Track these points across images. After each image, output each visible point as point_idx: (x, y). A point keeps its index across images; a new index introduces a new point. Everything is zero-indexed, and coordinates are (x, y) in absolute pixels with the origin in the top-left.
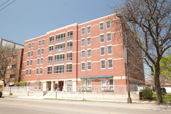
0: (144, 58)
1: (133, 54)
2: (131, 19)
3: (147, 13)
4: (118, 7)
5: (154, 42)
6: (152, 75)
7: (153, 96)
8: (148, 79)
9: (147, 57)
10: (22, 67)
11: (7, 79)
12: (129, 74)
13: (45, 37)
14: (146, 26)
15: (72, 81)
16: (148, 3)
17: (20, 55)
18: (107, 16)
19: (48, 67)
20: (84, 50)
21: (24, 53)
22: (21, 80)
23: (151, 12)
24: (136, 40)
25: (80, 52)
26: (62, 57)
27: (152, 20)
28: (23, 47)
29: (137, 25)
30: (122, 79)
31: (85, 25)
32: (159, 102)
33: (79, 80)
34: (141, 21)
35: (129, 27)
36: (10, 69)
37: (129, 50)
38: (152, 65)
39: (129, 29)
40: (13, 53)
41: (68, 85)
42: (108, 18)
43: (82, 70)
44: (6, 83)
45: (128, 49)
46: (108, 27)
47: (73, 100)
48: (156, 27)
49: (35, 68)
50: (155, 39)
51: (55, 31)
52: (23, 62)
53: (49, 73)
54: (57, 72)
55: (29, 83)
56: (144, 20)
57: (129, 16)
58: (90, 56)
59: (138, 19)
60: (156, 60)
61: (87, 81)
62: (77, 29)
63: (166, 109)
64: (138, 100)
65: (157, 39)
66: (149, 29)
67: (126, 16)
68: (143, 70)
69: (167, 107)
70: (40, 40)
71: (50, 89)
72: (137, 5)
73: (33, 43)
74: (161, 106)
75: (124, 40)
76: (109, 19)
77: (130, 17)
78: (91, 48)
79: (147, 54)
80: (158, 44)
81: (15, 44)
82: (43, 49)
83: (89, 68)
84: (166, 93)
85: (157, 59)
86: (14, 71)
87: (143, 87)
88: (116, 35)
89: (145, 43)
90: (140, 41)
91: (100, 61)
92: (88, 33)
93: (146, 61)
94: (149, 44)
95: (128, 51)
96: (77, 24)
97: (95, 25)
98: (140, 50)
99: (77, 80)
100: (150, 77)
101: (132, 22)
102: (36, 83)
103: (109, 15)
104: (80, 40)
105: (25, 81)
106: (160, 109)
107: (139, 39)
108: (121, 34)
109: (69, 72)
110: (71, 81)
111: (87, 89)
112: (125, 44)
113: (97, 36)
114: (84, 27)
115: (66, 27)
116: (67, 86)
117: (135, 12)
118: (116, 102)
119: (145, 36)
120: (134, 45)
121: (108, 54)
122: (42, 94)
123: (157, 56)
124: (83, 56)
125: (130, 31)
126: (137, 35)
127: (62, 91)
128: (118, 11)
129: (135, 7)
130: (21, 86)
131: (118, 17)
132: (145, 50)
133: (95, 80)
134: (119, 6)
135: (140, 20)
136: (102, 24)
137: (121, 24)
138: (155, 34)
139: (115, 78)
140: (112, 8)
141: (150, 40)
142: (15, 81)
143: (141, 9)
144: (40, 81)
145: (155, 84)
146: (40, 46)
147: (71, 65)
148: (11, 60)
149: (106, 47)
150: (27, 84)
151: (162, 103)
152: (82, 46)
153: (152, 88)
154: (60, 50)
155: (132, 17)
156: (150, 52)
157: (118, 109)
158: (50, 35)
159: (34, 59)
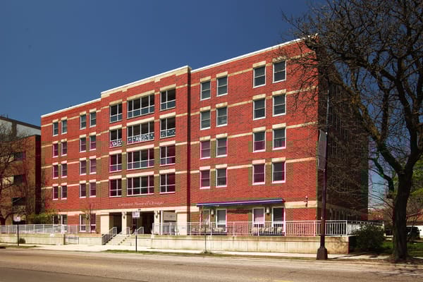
0: (372, 157)
1: (344, 147)
2: (346, 55)
3: (398, 37)
4: (311, 20)
5: (408, 117)
6: (387, 197)
7: (385, 245)
8: (376, 207)
9: (381, 156)
10: (42, 180)
11: (7, 208)
12: (327, 195)
13: (97, 105)
14: (391, 72)
15: (176, 212)
16: (405, 8)
17: (33, 152)
18: (275, 47)
19: (112, 181)
20: (208, 138)
21: (43, 147)
22: (42, 210)
23: (409, 33)
24: (355, 113)
25: (196, 143)
26: (148, 155)
27: (410, 57)
28: (38, 132)
29: (363, 71)
30: (309, 206)
31: (212, 72)
32: (397, 257)
33: (194, 209)
34: (378, 59)
35: (339, 77)
36: (11, 185)
37: (332, 139)
38: (391, 176)
39: (340, 82)
40: (13, 145)
41: (165, 221)
42: (281, 52)
43: (203, 186)
44: (4, 217)
45: (332, 134)
46: (279, 76)
47: (178, 254)
48: (418, 75)
49: (78, 182)
50: (411, 108)
51: (123, 88)
52: (42, 168)
53: (113, 194)
54: (136, 192)
55: (65, 217)
56: (385, 55)
57: (343, 44)
58: (226, 154)
59: (367, 55)
60: (406, 162)
61: (215, 212)
62: (189, 83)
63: (412, 271)
64: (344, 253)
65: (417, 109)
66: (399, 81)
67: (334, 45)
68: (367, 185)
69: (416, 267)
70: (85, 113)
71: (119, 230)
72: (370, 13)
73: (66, 121)
74: (401, 266)
75: (321, 112)
76: (282, 55)
77: (346, 48)
78: (228, 132)
79: (382, 148)
80: (418, 121)
81: (15, 123)
82: (94, 137)
83: (222, 181)
84: (419, 238)
85: (407, 159)
86: (21, 190)
87: (361, 226)
88: (300, 98)
89: (380, 119)
90: (366, 114)
91: (250, 166)
92: (219, 94)
93: (377, 165)
94: (391, 121)
95: (329, 139)
96: (189, 70)
97: (241, 72)
98: (366, 136)
99: (189, 209)
100: (382, 202)
101: (349, 62)
102: (83, 216)
103: (284, 42)
104: (198, 113)
105: (53, 213)
106: (396, 272)
107: (366, 110)
108: (313, 97)
109: (166, 192)
110: (174, 211)
111: (216, 230)
112: (323, 122)
113: (245, 102)
114: (208, 78)
115: (157, 78)
116: (162, 223)
117: (360, 33)
118: (287, 258)
119: (383, 101)
120: (350, 124)
121: (275, 147)
122: (100, 240)
123: (409, 153)
124: (205, 153)
125: (340, 87)
126: (359, 98)
127: (150, 233)
128: (310, 31)
129: (364, 18)
130: (45, 223)
131: (310, 47)
132: (379, 137)
134: (314, 17)
135: (374, 58)
137: (315, 70)
138: (411, 94)
139: (289, 205)
140: (294, 21)
141: (395, 111)
142: (28, 211)
143: (381, 24)
144: (94, 212)
145: (394, 219)
146: (85, 128)
147: (174, 174)
148: (9, 163)
149: (268, 131)
150: (60, 219)
151: (405, 259)
152: (203, 127)
153: (383, 227)
154: (140, 138)
155: (352, 47)
156: (390, 142)
157: (292, 273)
158: (112, 101)
159: (73, 160)
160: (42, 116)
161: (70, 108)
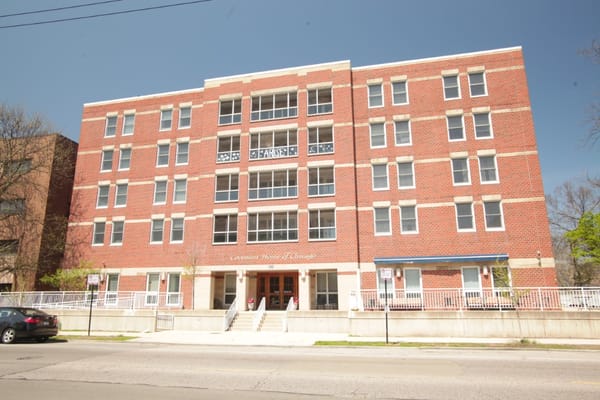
10: (73, 208)
19: (218, 217)
25: (365, 165)
31: (385, 74)
49: (148, 216)
51: (244, 78)
52: (75, 188)
53: (219, 238)
54: (263, 237)
58: (411, 184)
70: (170, 106)
78: (414, 155)
91: (452, 204)
92: (396, 102)
97: (425, 79)
104: (365, 124)
113: (436, 117)
114: (377, 81)
124: (380, 180)
133: (435, 269)
136: (451, 79)
146: (168, 129)
149: (471, 157)
152: (374, 144)
154: (273, 151)
158: (225, 93)
159: (141, 178)
160: (86, 105)
161: (142, 98)
